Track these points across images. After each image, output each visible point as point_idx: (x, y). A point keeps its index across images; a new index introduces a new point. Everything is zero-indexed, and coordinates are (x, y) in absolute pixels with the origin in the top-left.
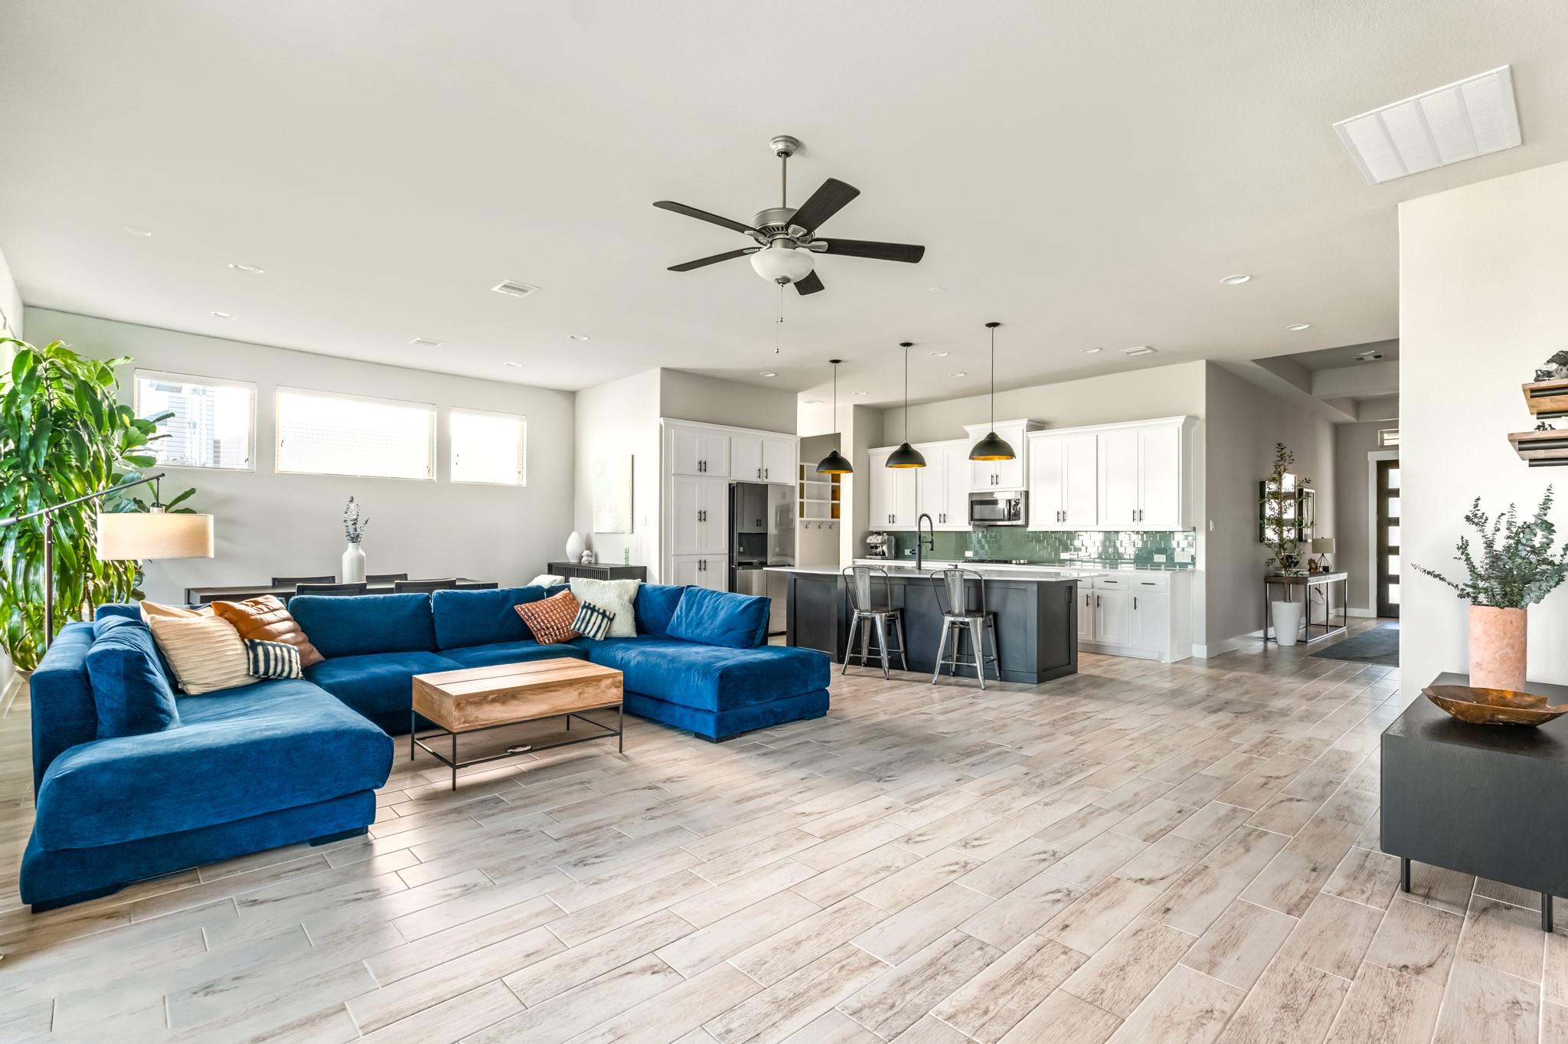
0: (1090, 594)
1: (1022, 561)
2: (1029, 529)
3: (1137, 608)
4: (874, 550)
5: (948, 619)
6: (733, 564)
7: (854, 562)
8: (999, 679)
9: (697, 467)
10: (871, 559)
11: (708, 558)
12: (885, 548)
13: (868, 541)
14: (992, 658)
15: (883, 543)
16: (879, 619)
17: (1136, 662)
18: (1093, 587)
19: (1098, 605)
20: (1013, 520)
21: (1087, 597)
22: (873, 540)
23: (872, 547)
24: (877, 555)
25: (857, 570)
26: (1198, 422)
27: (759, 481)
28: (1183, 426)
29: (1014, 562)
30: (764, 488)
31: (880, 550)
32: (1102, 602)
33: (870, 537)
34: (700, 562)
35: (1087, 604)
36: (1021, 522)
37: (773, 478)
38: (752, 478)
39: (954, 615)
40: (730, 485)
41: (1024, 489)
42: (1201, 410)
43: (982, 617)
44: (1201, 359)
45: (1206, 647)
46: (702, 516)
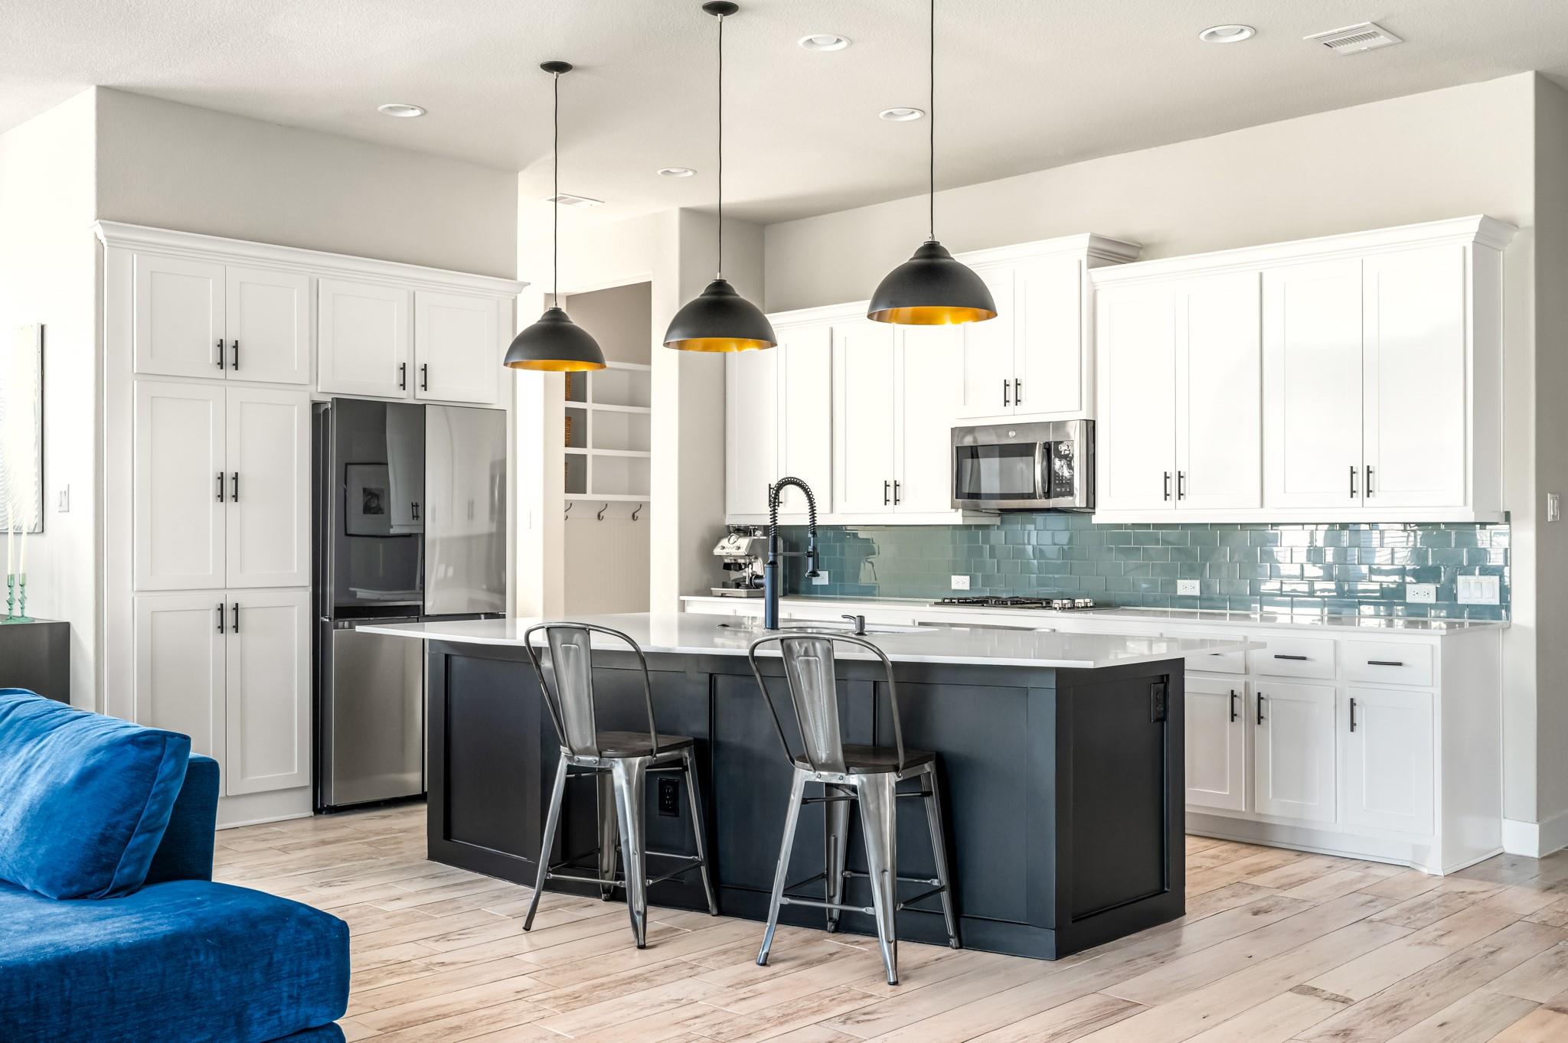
0: (1239, 690)
1: (1080, 602)
2: (1099, 518)
3: (1356, 728)
4: (734, 575)
5: (803, 775)
6: (324, 615)
7: (682, 606)
8: (953, 942)
9: (212, 355)
10: (723, 596)
11: (245, 600)
12: (758, 567)
13: (717, 551)
14: (936, 882)
15: (752, 554)
16: (623, 776)
17: (1352, 874)
18: (1247, 671)
19: (1260, 718)
20: (1058, 495)
21: (1233, 696)
22: (733, 547)
23: (727, 566)
24: (738, 586)
25: (558, 637)
26: (1516, 235)
27: (407, 397)
28: (1475, 242)
29: (1057, 603)
30: (416, 414)
31: (747, 573)
32: (1268, 709)
33: (724, 542)
34: (221, 609)
35: (1233, 715)
36: (1078, 500)
37: (444, 388)
38: (382, 386)
39: (816, 766)
40: (315, 405)
41: (1085, 415)
42: (1522, 204)
43: (896, 769)
44: (1519, 68)
45: (1537, 826)
46: (229, 488)
